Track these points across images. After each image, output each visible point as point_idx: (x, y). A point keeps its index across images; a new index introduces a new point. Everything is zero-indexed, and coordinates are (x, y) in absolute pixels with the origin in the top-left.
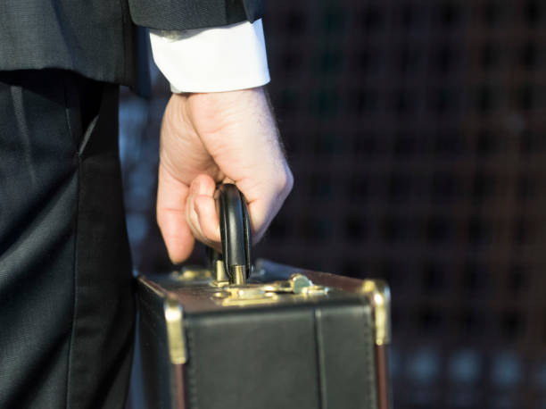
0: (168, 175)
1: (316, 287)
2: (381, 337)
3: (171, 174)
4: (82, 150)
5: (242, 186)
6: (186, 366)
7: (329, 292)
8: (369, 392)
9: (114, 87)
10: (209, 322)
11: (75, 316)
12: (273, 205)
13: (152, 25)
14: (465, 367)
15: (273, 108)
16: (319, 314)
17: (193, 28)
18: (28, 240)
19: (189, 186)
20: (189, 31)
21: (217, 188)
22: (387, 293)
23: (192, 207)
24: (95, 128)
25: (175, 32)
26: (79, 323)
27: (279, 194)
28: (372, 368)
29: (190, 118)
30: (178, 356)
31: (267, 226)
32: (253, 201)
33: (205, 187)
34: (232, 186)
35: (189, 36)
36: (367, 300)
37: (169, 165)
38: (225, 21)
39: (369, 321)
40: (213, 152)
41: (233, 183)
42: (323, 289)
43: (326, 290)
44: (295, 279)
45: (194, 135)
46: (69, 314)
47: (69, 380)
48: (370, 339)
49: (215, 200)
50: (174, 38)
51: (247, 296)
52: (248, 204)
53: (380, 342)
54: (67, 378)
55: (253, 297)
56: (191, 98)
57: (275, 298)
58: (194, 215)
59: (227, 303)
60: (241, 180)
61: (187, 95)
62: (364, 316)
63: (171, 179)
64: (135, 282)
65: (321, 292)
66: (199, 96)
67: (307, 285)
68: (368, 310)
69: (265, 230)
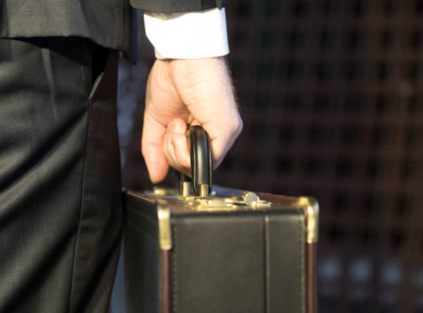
0: (151, 118)
1: (262, 201)
2: (311, 237)
3: (153, 118)
4: (91, 95)
5: (207, 128)
6: (171, 251)
7: (271, 205)
8: (300, 277)
9: (115, 52)
10: (189, 221)
11: (81, 217)
12: (228, 142)
13: (147, 8)
14: (361, 270)
15: (231, 72)
16: (267, 219)
17: (177, 12)
18: (49, 160)
19: (166, 127)
20: (174, 14)
21: (188, 129)
22: (317, 207)
23: (170, 142)
24: (101, 80)
25: (163, 14)
26: (83, 223)
27: (233, 135)
28: (303, 260)
29: (171, 77)
30: (165, 245)
31: (223, 157)
32: (215, 138)
33: (179, 128)
34: (199, 128)
35: (174, 18)
36: (302, 211)
37: (153, 111)
38: (200, 8)
39: (303, 226)
40: (187, 102)
41: (199, 125)
42: (267, 203)
43: (270, 203)
44: (247, 195)
45: (173, 89)
46: (77, 215)
47: (75, 264)
48: (303, 239)
49: (187, 137)
50: (162, 18)
51: (214, 205)
52: (211, 140)
53: (310, 241)
54: (73, 262)
55: (218, 205)
56: (173, 63)
57: (235, 207)
58: (171, 148)
59: (199, 209)
60: (206, 123)
61: (169, 60)
62: (300, 222)
63: (153, 121)
64: (124, 195)
65: (266, 205)
66: (179, 61)
67: (256, 200)
68: (302, 218)
69: (221, 160)
